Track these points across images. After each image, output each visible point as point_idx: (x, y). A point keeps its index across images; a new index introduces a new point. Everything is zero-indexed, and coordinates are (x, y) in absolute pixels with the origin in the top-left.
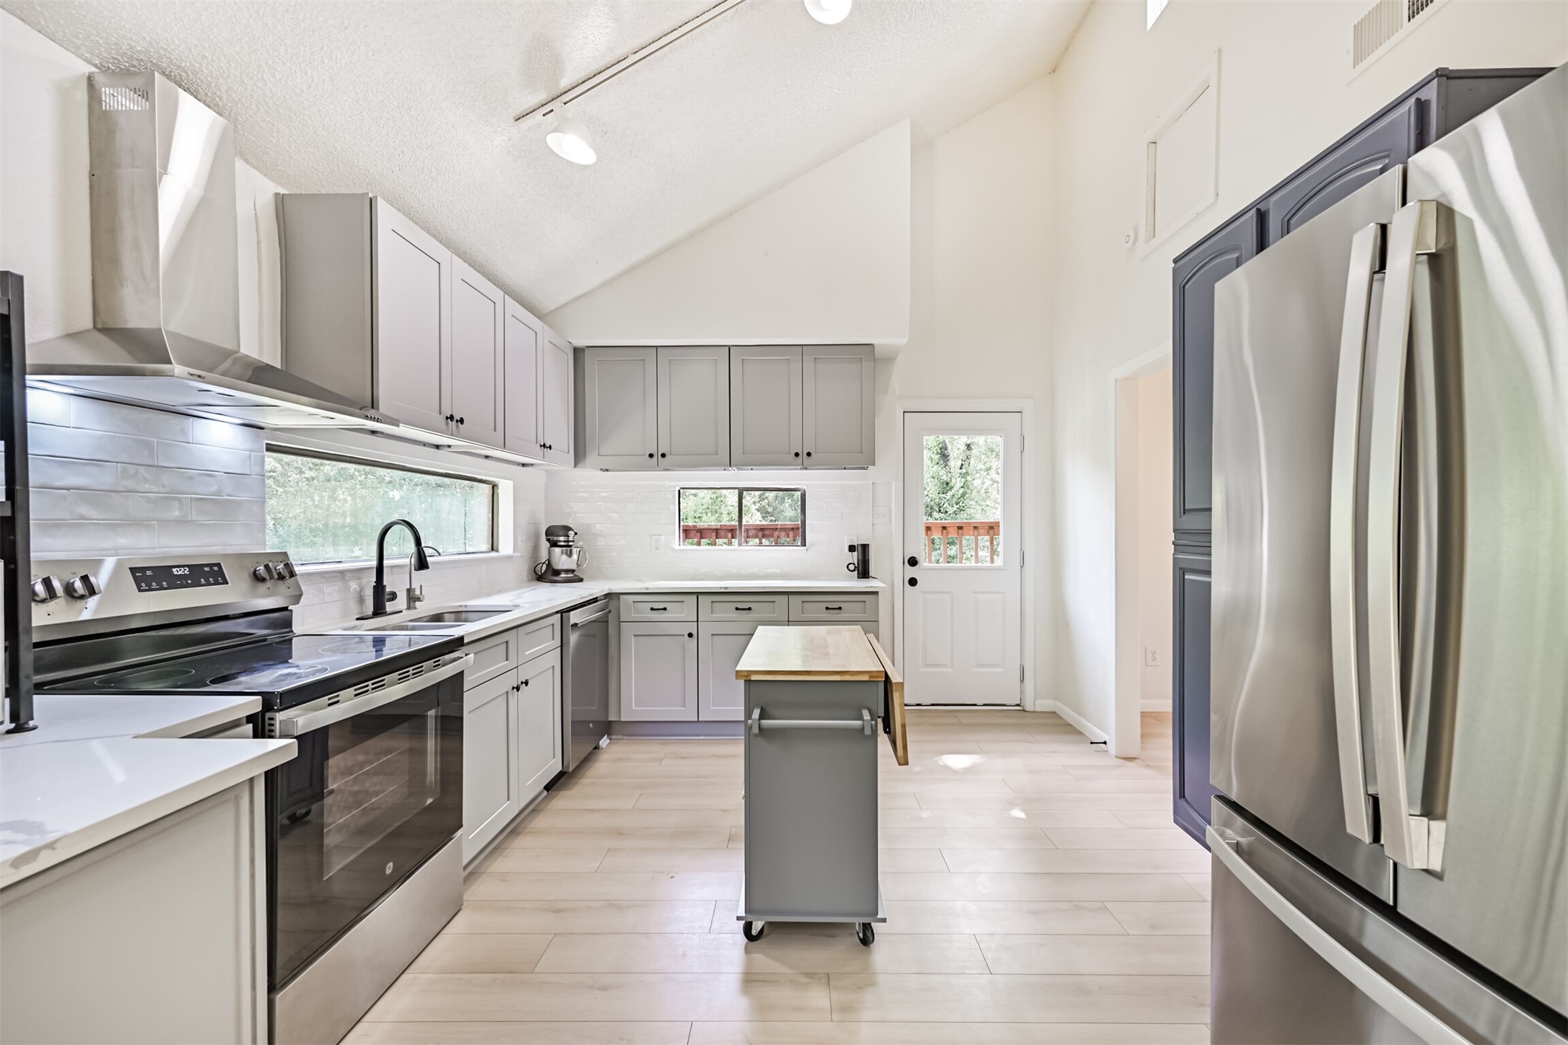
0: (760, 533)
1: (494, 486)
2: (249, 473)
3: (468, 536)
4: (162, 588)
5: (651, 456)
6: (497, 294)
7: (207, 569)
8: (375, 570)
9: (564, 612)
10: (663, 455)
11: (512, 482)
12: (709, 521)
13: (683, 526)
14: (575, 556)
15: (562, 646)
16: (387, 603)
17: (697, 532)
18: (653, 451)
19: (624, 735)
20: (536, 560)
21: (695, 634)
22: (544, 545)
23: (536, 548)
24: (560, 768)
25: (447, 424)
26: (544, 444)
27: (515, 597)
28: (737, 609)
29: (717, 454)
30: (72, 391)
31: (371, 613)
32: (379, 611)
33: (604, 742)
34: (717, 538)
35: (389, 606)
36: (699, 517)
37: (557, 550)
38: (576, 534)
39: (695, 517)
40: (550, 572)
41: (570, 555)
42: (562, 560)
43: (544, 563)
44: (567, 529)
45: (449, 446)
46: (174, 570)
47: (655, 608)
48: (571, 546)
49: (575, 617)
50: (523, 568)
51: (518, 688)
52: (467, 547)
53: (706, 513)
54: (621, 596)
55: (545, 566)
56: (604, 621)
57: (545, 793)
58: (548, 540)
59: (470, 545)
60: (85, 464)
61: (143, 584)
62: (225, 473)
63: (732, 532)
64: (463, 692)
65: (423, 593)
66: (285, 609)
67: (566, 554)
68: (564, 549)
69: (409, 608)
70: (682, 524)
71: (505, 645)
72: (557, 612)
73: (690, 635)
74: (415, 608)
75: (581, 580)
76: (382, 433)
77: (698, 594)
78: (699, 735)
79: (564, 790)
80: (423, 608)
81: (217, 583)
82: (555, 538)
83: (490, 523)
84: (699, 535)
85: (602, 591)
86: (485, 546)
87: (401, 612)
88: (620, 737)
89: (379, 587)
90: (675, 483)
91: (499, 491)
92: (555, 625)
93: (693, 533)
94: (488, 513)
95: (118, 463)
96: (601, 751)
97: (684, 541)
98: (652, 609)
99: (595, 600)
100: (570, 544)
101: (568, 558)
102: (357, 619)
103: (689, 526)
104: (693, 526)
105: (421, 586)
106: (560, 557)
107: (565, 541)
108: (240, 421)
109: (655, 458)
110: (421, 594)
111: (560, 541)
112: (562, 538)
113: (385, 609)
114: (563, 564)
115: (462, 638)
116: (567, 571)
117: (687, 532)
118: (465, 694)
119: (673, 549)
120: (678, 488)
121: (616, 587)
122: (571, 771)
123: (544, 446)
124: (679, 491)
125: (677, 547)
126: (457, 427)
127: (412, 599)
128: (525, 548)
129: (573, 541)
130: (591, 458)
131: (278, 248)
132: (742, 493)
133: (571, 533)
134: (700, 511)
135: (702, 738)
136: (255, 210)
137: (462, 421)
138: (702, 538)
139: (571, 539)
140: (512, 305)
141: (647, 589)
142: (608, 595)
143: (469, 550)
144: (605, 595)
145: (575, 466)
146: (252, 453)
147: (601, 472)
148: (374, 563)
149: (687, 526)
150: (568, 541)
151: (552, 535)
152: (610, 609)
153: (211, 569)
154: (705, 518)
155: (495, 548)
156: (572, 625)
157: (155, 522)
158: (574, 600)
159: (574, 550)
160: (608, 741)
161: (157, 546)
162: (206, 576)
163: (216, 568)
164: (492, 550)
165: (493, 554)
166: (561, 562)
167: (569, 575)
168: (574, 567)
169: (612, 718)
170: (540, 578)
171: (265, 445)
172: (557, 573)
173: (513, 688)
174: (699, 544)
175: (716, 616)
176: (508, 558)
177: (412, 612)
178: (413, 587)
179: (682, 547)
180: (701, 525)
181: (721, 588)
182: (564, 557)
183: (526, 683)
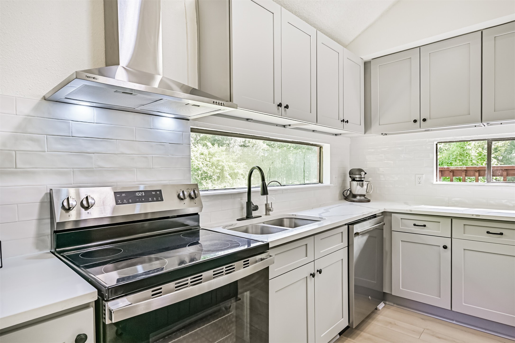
0: (505, 173)
1: (321, 148)
2: (182, 144)
3: (306, 175)
4: (129, 203)
5: (415, 121)
6: (312, 31)
7: (153, 193)
8: (247, 193)
9: (350, 225)
10: (424, 120)
11: (330, 144)
12: (456, 165)
13: (440, 168)
14: (365, 187)
15: (348, 246)
16: (253, 212)
17: (450, 172)
18: (417, 118)
19: (394, 303)
20: (344, 188)
21: (449, 246)
22: (349, 179)
23: (344, 181)
24: (347, 324)
25: (278, 109)
26: (343, 120)
27: (325, 211)
28: (488, 232)
29: (470, 114)
30: (94, 105)
31: (246, 217)
32: (249, 216)
33: (381, 306)
34: (466, 176)
35: (254, 214)
36: (451, 163)
37: (355, 183)
38: (365, 173)
39: (448, 163)
40: (351, 195)
41: (362, 186)
42: (357, 189)
43: (348, 190)
44: (360, 170)
45: (290, 125)
46: (137, 193)
47: (416, 224)
48: (363, 181)
49: (357, 228)
50: (337, 193)
51: (313, 275)
52: (305, 181)
53: (456, 161)
54: (393, 214)
55: (349, 192)
56: (380, 229)
57: (338, 336)
58: (350, 177)
59: (307, 180)
60: (101, 141)
61: (119, 201)
62: (169, 143)
63: (480, 172)
64: (268, 280)
65: (272, 207)
66: (197, 214)
67: (360, 185)
68: (359, 182)
69: (266, 215)
70: (438, 167)
71: (305, 246)
72: (345, 224)
73: (445, 247)
74: (269, 215)
75: (369, 201)
76: (252, 120)
77: (452, 218)
78: (453, 320)
79: (350, 338)
80: (274, 215)
81: (157, 200)
82: (354, 176)
83: (319, 168)
84: (451, 174)
85: (379, 210)
86: (316, 180)
87: (261, 216)
88: (392, 304)
89: (249, 203)
90: (433, 139)
91: (323, 150)
92: (343, 233)
93: (447, 173)
94: (318, 162)
95: (117, 140)
96: (378, 312)
97: (440, 178)
98: (415, 225)
99: (374, 216)
100: (362, 179)
101: (361, 187)
102: (238, 220)
103: (444, 168)
104: (448, 168)
105: (271, 203)
106: (356, 188)
107: (359, 178)
108: (173, 116)
109: (418, 123)
110: (271, 207)
111: (356, 178)
112: (358, 176)
113: (252, 215)
114: (358, 191)
115: (268, 244)
116: (361, 195)
117: (443, 173)
118: (269, 281)
119: (432, 184)
120: (436, 143)
121: (389, 207)
122: (354, 328)
123: (343, 121)
124: (437, 144)
125: (435, 182)
126: (285, 111)
127: (268, 210)
128: (337, 182)
129: (364, 178)
130: (375, 127)
131: (196, 25)
132: (492, 143)
133: (363, 173)
134: (451, 159)
135: (454, 322)
136: (185, 7)
137: (287, 107)
138: (453, 176)
139: (363, 176)
140: (322, 37)
141: (411, 211)
142: (384, 213)
143: (306, 182)
144: (382, 212)
145: (365, 133)
146: (183, 133)
147: (382, 136)
148: (247, 190)
149: (442, 168)
150: (361, 178)
151: (352, 174)
152: (385, 222)
153: (156, 193)
154: (454, 163)
155: (321, 181)
156: (355, 234)
157: (135, 169)
158: (359, 216)
159: (365, 183)
160: (384, 305)
161: (136, 181)
162: (153, 196)
163: (158, 193)
164: (320, 182)
165: (320, 185)
166: (357, 190)
167: (362, 198)
168: (364, 193)
169: (386, 290)
170: (346, 198)
171: (190, 128)
172: (355, 196)
173: (311, 275)
174: (452, 180)
175: (466, 236)
176: (327, 187)
177: (268, 216)
178: (268, 203)
179: (439, 182)
180: (452, 168)
181: (473, 215)
182: (359, 187)
183: (320, 272)
